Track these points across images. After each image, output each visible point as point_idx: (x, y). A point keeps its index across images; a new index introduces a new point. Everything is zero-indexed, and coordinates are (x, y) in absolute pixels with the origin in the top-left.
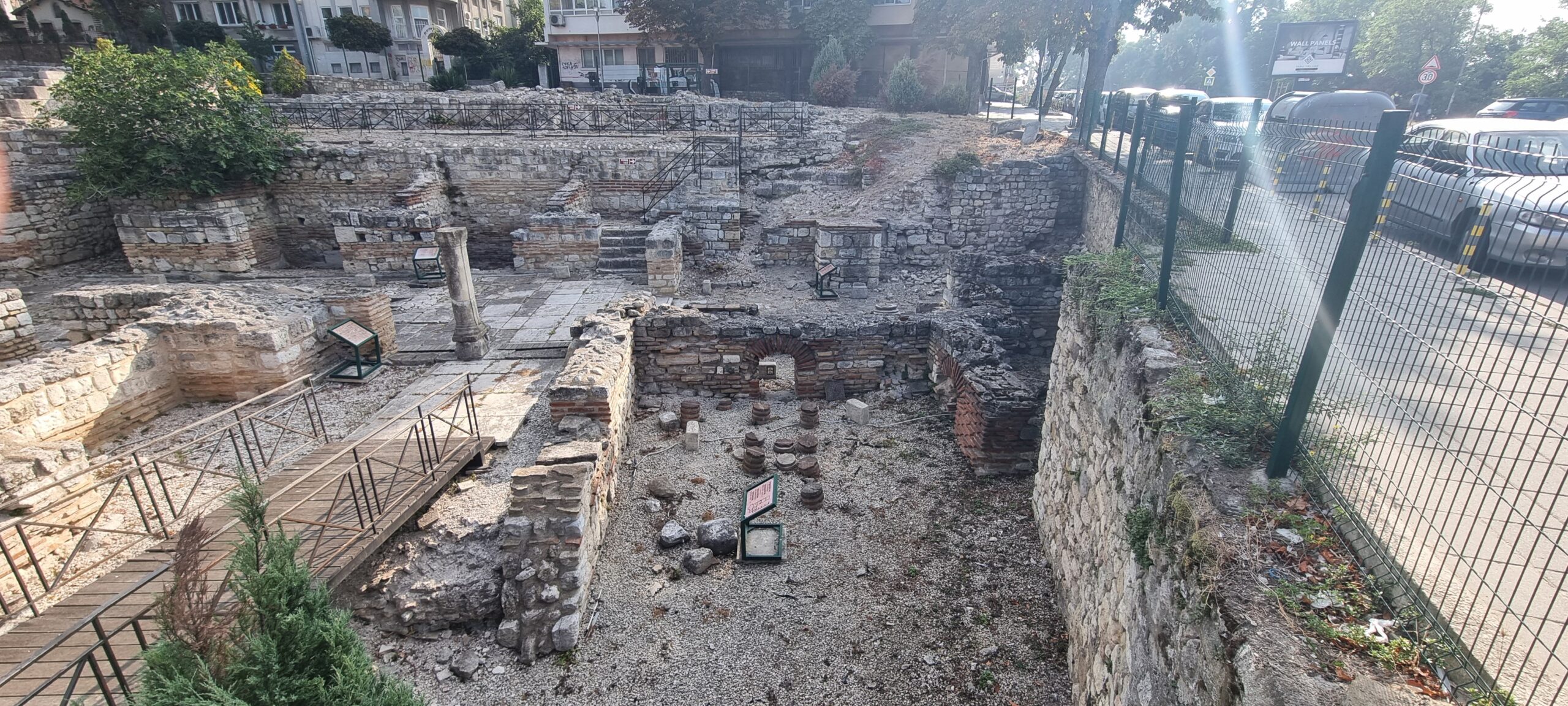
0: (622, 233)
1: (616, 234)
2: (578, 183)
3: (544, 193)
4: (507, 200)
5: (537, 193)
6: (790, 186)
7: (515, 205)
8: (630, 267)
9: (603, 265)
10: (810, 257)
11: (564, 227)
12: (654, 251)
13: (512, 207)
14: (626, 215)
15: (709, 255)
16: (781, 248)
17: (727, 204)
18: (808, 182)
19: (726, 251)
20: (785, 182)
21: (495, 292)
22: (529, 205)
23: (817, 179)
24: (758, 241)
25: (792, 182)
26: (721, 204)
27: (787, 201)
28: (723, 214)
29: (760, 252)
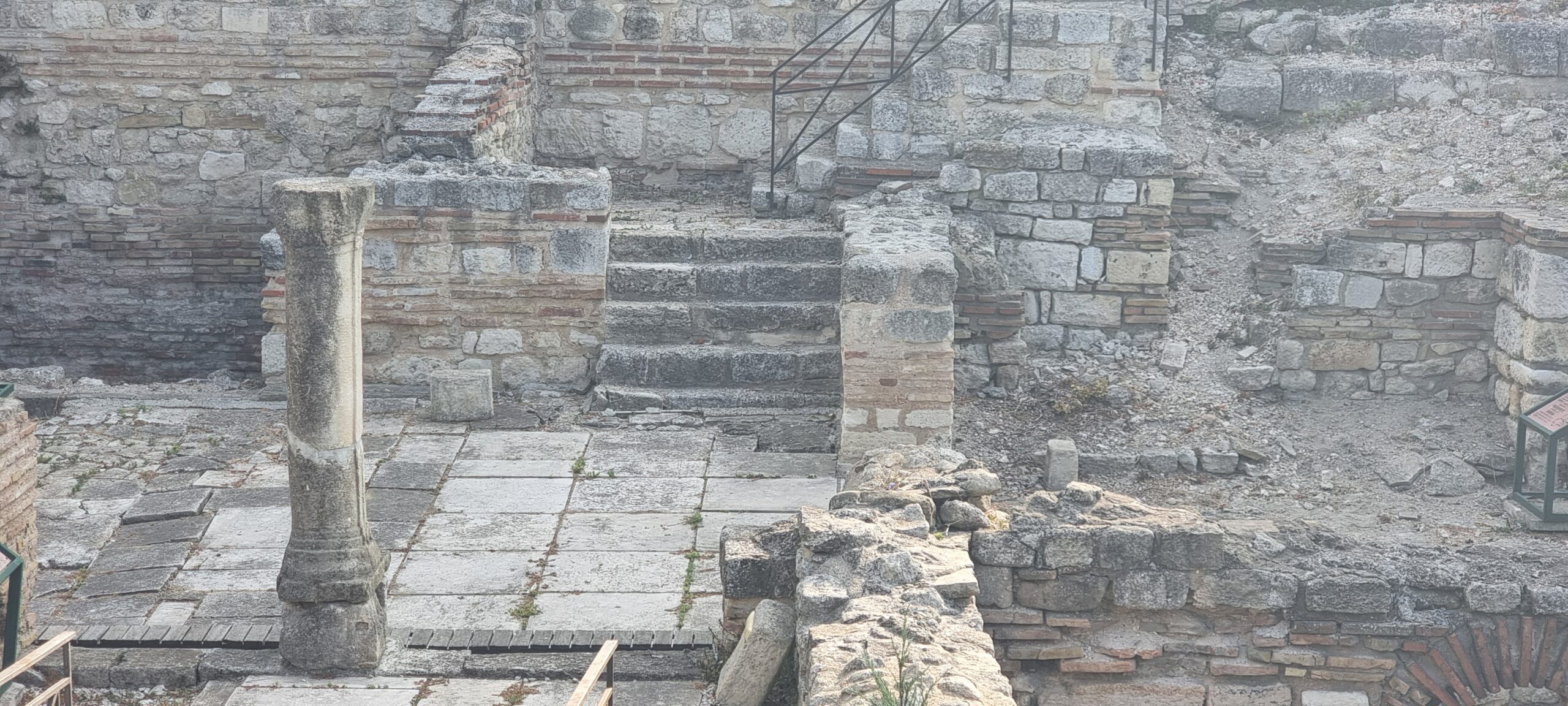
0: (691, 248)
1: (665, 249)
2: (500, 53)
3: (348, 89)
4: (195, 115)
5: (318, 90)
6: (1357, 81)
7: (225, 135)
8: (729, 382)
9: (618, 371)
10: (1471, 364)
11: (478, 217)
12: (878, 311)
13: (210, 143)
14: (668, 182)
15: (1039, 347)
16: (1352, 324)
17: (1120, 143)
18: (1430, 63)
19: (1109, 331)
20: (1332, 61)
21: (220, 463)
22: (283, 135)
23: (1470, 51)
24: (1240, 293)
25: (1360, 64)
26: (1097, 140)
27: (1349, 137)
28: (1104, 180)
29: (1255, 338)
